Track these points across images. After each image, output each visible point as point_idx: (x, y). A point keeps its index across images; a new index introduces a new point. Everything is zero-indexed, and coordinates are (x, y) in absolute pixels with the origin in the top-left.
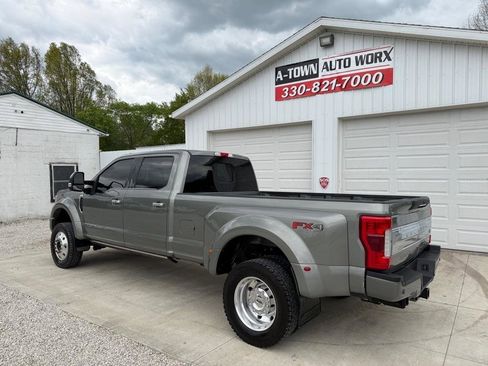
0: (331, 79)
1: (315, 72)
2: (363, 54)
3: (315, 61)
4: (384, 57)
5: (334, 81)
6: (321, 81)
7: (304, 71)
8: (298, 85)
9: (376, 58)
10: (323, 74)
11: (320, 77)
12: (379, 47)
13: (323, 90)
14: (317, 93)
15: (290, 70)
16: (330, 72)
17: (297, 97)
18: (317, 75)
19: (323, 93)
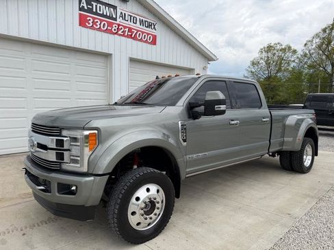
0: (125, 27)
1: (114, 16)
2: (144, 19)
3: (115, 8)
4: (153, 27)
5: (127, 30)
6: (119, 25)
7: (106, 11)
8: (101, 21)
9: (149, 26)
10: (119, 20)
11: (118, 22)
12: (151, 19)
13: (120, 32)
14: (116, 33)
15: (94, 4)
16: (124, 21)
17: (99, 30)
18: (115, 19)
19: (120, 35)
